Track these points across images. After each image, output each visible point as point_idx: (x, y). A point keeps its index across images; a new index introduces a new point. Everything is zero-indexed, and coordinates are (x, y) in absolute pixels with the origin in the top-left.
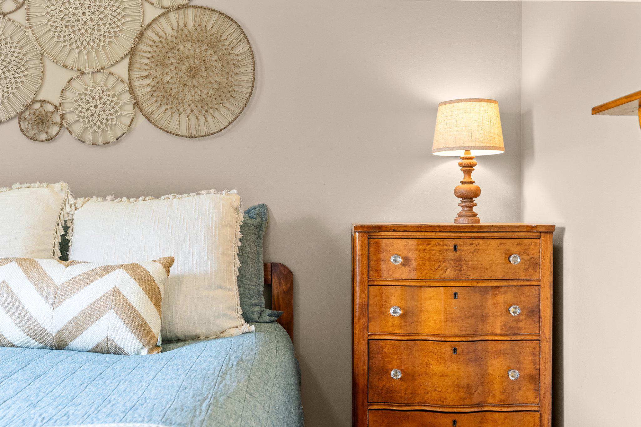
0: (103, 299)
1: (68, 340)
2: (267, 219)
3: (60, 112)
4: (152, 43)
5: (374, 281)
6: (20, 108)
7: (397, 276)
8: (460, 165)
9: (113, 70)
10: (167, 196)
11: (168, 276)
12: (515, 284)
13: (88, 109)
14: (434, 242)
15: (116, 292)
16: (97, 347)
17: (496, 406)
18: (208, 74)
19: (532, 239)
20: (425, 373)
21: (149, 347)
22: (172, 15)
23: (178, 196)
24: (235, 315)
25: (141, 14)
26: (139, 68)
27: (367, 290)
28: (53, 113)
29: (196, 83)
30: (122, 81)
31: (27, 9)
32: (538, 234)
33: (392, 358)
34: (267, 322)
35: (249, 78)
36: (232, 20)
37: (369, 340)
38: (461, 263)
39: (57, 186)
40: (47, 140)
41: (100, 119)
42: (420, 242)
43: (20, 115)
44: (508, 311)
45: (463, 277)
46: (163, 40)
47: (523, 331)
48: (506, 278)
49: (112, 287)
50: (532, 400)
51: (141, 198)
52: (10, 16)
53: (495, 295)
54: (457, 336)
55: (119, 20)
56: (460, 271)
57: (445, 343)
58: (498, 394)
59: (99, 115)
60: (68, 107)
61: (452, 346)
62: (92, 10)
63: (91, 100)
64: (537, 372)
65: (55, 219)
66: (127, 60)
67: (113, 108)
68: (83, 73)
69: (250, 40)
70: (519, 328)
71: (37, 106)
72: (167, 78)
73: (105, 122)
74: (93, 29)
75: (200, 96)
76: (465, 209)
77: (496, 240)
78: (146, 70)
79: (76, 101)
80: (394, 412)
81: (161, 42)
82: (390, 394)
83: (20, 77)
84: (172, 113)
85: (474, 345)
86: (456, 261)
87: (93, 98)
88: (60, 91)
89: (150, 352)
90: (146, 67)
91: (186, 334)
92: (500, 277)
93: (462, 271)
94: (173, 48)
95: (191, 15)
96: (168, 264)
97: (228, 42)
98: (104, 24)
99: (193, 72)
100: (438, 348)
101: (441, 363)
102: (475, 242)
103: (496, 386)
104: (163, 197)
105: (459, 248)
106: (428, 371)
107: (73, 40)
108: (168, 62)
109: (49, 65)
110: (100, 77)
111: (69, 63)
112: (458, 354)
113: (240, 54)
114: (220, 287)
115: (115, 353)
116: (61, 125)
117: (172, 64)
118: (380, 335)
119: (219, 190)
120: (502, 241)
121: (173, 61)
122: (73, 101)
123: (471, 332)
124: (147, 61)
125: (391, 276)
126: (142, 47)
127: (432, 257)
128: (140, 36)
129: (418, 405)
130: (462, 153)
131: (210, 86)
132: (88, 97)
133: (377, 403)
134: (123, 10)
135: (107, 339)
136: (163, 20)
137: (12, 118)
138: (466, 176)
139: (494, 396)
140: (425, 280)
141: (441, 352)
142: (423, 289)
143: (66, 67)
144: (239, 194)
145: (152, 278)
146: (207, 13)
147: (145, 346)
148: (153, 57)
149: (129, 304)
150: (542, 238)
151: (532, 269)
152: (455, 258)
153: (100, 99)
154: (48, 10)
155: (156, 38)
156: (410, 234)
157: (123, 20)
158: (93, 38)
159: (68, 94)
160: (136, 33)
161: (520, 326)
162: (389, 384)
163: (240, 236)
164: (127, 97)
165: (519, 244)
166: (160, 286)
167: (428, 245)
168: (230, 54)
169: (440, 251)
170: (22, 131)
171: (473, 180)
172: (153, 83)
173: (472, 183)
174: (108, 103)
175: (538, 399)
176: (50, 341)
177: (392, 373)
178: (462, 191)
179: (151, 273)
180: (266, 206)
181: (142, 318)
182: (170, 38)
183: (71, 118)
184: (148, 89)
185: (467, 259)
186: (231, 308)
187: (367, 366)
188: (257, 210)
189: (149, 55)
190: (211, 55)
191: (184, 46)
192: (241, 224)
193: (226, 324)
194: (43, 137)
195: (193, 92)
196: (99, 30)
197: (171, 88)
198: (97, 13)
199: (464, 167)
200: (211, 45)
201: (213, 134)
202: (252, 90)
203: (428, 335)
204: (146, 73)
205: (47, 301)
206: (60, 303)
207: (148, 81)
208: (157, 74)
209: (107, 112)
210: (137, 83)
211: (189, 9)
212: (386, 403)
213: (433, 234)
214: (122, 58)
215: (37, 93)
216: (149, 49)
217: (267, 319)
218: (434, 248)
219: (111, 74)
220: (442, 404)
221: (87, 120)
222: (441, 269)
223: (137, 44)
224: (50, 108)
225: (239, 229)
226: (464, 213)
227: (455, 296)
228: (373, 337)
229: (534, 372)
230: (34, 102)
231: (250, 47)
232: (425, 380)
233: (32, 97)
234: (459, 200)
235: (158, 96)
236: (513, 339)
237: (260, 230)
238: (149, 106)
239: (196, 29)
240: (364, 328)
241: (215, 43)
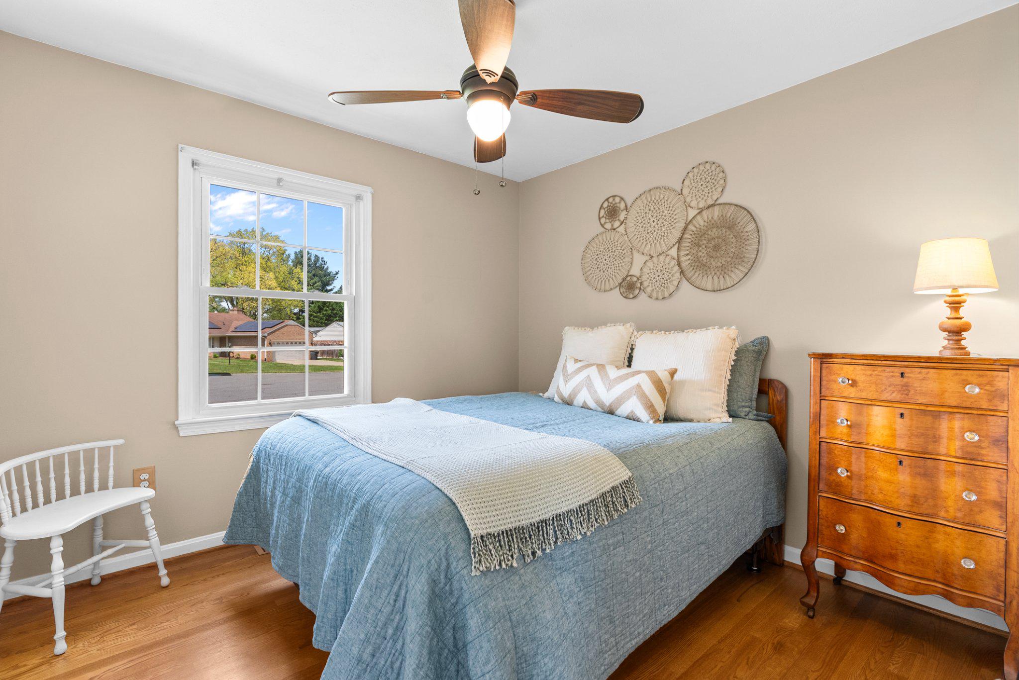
0: (631, 389)
1: (614, 410)
2: (768, 346)
3: (640, 281)
4: (691, 233)
5: (826, 396)
6: (620, 280)
7: (845, 394)
8: (946, 302)
9: (669, 252)
10: (688, 331)
11: (672, 379)
12: (974, 412)
13: (654, 278)
14: (880, 369)
15: (639, 386)
16: (628, 416)
17: (949, 521)
18: (726, 247)
19: (999, 372)
20: (872, 477)
21: (654, 420)
22: (704, 213)
23: (695, 330)
24: (720, 409)
25: (686, 215)
26: (683, 250)
27: (819, 403)
28: (636, 282)
29: (718, 255)
30: (674, 259)
31: (625, 224)
32: (1006, 367)
33: (840, 459)
34: (751, 420)
35: (756, 247)
36: (744, 208)
37: (820, 442)
38: (909, 388)
39: (628, 325)
40: (633, 298)
41: (661, 283)
42: (866, 368)
43: (620, 284)
44: (963, 436)
45: (910, 400)
46: (698, 230)
47: (985, 458)
48: (962, 405)
49: (637, 382)
50: (997, 526)
51: (672, 332)
52: (617, 230)
53: (950, 421)
54: (903, 450)
55: (673, 222)
56: (907, 395)
57: (891, 454)
58: (951, 510)
59: (660, 281)
60: (644, 278)
61: (897, 458)
62: (658, 218)
63: (656, 273)
64: (1004, 500)
65: (626, 344)
66: (676, 246)
67: (668, 276)
68: (652, 257)
69: (757, 220)
70: (979, 454)
71: (628, 278)
72: (700, 254)
73: (663, 285)
74: (658, 230)
75: (721, 263)
76: (951, 342)
77: (949, 370)
78: (687, 250)
79: (648, 274)
80: (842, 502)
81: (697, 231)
82: (838, 488)
83: (621, 263)
84: (703, 276)
85: (923, 462)
86: (903, 386)
87: (657, 271)
88: (640, 268)
89: (655, 422)
90: (688, 248)
91: (686, 417)
92: (955, 404)
93: (909, 395)
94: (705, 234)
95: (717, 211)
96: (673, 373)
97: (741, 224)
98: (664, 226)
99: (717, 248)
100: (884, 458)
101: (886, 470)
102: (924, 370)
103: (950, 503)
104: (685, 331)
105: (906, 375)
106: (874, 475)
107: (647, 238)
108: (701, 243)
109: (635, 254)
110: (662, 258)
111: (645, 252)
112: (904, 466)
113: (750, 231)
114: (709, 390)
115: (637, 421)
116: (640, 289)
117: (703, 244)
118: (830, 439)
119: (721, 327)
120: (958, 371)
121: (705, 242)
122: (646, 274)
123: (920, 450)
124: (688, 244)
125: (841, 393)
126: (686, 236)
127: (878, 381)
128: (685, 230)
129: (865, 502)
130: (949, 292)
131: (728, 256)
132: (654, 271)
133: (826, 492)
134: (675, 215)
135: (632, 412)
136: (698, 217)
137: (617, 286)
138: (953, 312)
139: (947, 511)
140: (871, 400)
141: (886, 462)
142: (870, 407)
143: (643, 254)
144: (737, 329)
145: (660, 379)
146: (727, 206)
147: (652, 419)
148: (692, 241)
149: (645, 394)
150: (1011, 371)
151: (999, 401)
152: (902, 383)
153: (661, 271)
154: (635, 223)
155: (694, 229)
156: (857, 361)
157: (675, 221)
158: (658, 235)
159: (644, 270)
160: (682, 228)
161: (982, 452)
162: (838, 480)
163: (734, 358)
164: (676, 268)
165: (980, 376)
166: (666, 385)
167: (874, 371)
168: (742, 232)
169: (886, 377)
170: (621, 293)
171: (962, 315)
172: (692, 258)
173: (960, 318)
174: (665, 273)
175: (1005, 527)
176: (607, 409)
177: (839, 471)
178: (946, 326)
179: (660, 377)
180: (767, 337)
181: (651, 403)
182: (702, 228)
183: (646, 284)
184: (689, 262)
185: (915, 385)
186: (718, 405)
187: (818, 461)
188: (760, 340)
189: (689, 241)
190: (729, 235)
191: (711, 231)
192: (736, 349)
193: (712, 415)
194: (631, 296)
195: (716, 261)
196: (661, 230)
197: (702, 260)
198: (661, 220)
199: (950, 304)
200: (729, 228)
201: (729, 288)
202: (757, 255)
203: (874, 446)
204: (688, 252)
205: (606, 387)
206: (611, 389)
207: (689, 257)
208: (694, 252)
209: (665, 279)
210: (683, 259)
211: (716, 206)
212: (835, 493)
213: (880, 362)
214: (674, 245)
215: (629, 271)
216: (690, 237)
217: (753, 417)
218: (881, 374)
219: (668, 255)
220: (887, 505)
221: (654, 284)
222: (887, 392)
223: (683, 234)
224: (635, 279)
225: (734, 353)
226: (950, 346)
227: (902, 416)
228: (824, 440)
229: (999, 500)
230: (627, 276)
231: (757, 225)
232: (872, 482)
233: (626, 273)
234: (945, 334)
235: (694, 266)
236: (971, 463)
237: (760, 354)
238: (689, 273)
239: (719, 219)
240: (816, 432)
241: (732, 226)
